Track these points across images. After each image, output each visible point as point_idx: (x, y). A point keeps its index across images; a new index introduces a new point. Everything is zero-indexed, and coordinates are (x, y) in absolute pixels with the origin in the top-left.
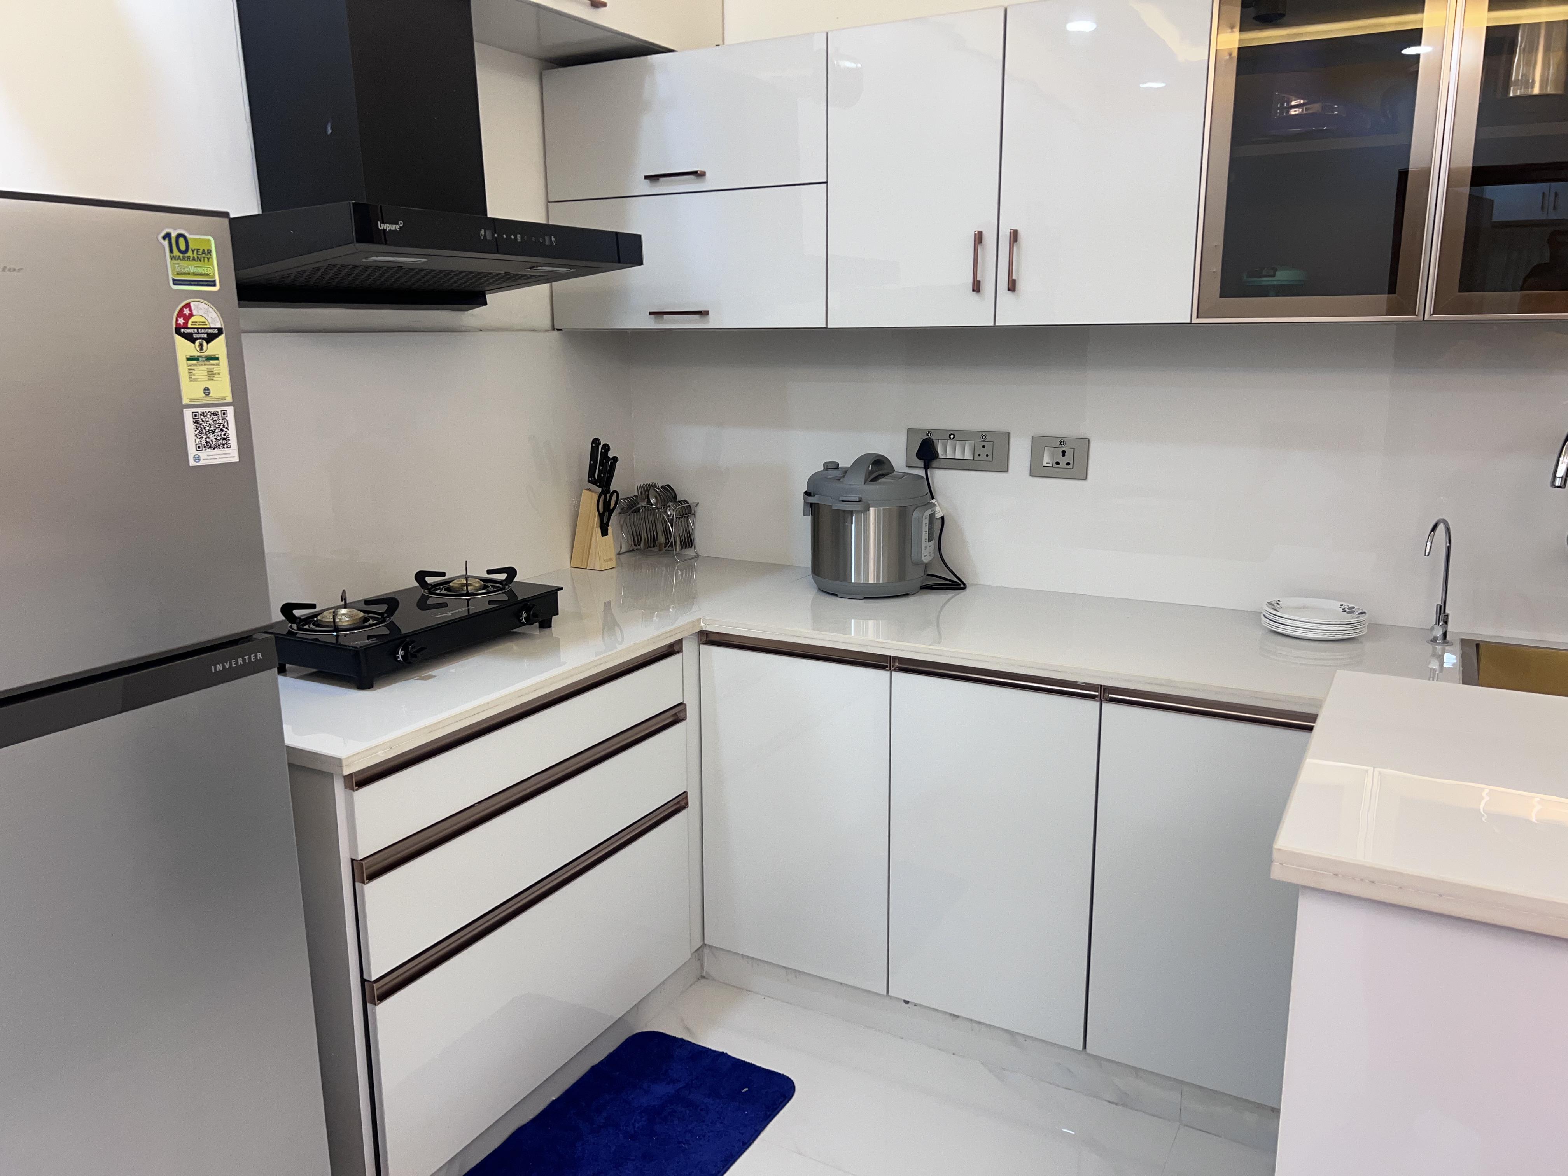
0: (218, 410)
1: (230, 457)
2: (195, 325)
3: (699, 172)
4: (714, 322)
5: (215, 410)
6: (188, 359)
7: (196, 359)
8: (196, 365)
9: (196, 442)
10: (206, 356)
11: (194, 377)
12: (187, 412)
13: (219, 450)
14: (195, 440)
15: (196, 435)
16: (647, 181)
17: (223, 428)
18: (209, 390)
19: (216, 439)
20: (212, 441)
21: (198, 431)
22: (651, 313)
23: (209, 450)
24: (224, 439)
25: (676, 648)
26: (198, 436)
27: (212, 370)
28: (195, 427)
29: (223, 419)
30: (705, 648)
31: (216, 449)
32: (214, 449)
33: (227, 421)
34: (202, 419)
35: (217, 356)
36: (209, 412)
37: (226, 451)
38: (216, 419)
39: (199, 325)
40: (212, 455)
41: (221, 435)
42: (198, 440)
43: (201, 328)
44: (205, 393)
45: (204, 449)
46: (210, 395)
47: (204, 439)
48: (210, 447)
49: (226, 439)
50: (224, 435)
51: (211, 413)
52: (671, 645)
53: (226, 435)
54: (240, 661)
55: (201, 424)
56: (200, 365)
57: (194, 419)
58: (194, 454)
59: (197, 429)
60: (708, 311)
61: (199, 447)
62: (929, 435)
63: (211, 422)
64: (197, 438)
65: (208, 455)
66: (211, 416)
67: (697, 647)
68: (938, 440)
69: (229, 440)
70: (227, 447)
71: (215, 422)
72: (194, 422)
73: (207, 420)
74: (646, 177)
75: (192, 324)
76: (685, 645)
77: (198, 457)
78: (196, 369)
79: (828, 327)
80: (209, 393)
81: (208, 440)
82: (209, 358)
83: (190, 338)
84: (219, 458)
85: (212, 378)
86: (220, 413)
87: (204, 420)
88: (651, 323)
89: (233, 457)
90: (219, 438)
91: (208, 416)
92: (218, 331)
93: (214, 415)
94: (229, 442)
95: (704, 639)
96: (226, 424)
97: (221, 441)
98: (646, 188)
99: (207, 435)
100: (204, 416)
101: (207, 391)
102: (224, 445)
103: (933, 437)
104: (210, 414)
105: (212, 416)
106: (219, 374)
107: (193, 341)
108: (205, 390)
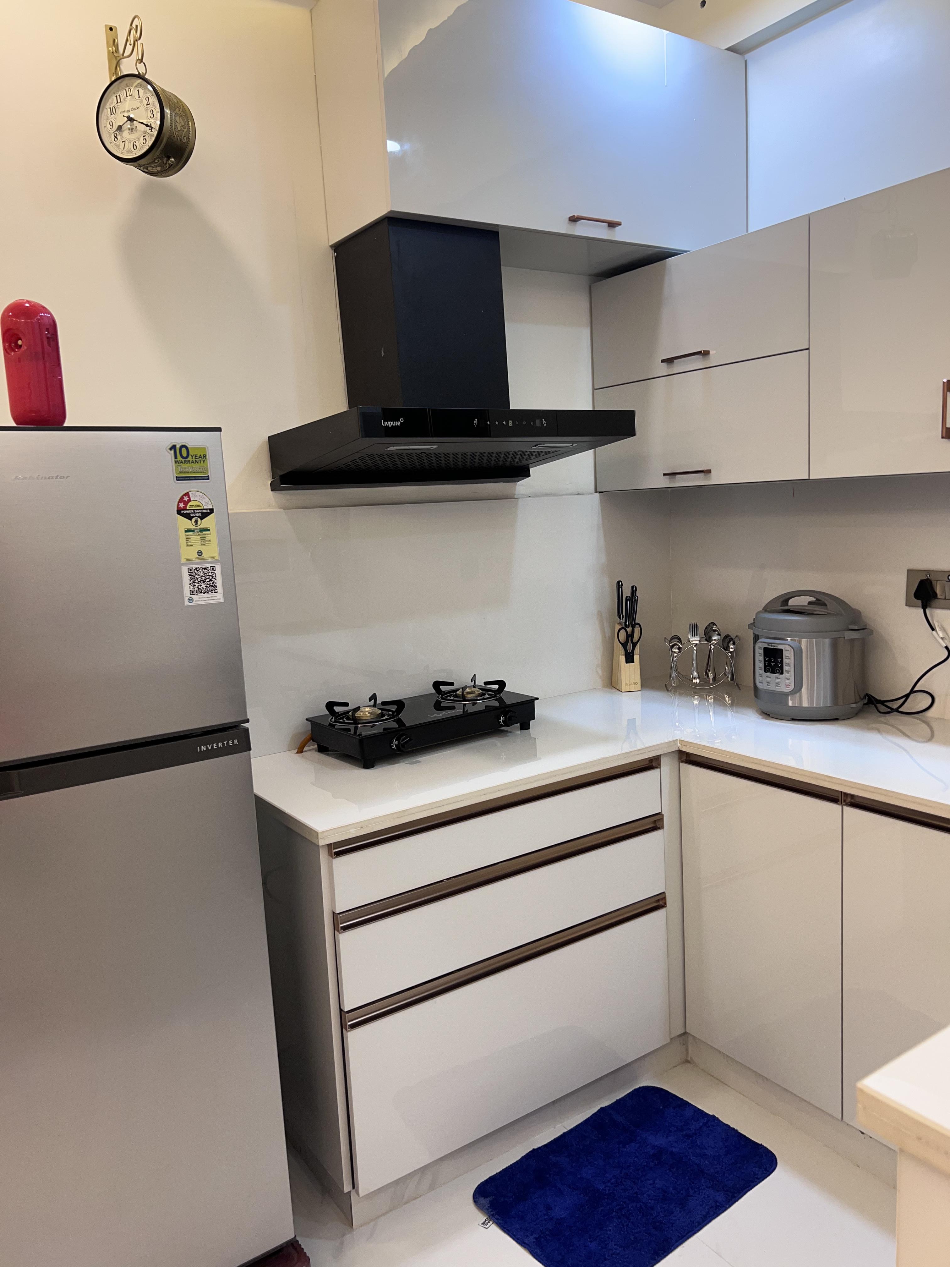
0: (209, 566)
1: (217, 599)
2: (193, 507)
3: (702, 352)
4: (716, 479)
5: (206, 566)
6: (186, 531)
7: (192, 531)
8: (192, 535)
9: (190, 589)
10: (200, 528)
11: (190, 544)
12: (184, 568)
13: (208, 594)
14: (190, 587)
15: (190, 584)
16: (664, 364)
17: (212, 578)
18: (201, 552)
19: (206, 586)
20: (202, 588)
21: (192, 581)
22: (665, 475)
23: (201, 594)
24: (212, 586)
25: (654, 764)
26: (192, 584)
27: (204, 538)
28: (189, 578)
29: (212, 573)
30: (683, 765)
31: (206, 594)
32: (204, 593)
33: (215, 574)
34: (195, 573)
35: (208, 528)
36: (201, 568)
37: (214, 595)
38: (207, 572)
39: (195, 507)
40: (202, 598)
41: (210, 583)
42: (192, 587)
43: (197, 510)
44: (198, 554)
45: (196, 593)
46: (202, 556)
47: (196, 587)
48: (201, 592)
49: (214, 586)
50: (213, 583)
51: (203, 569)
52: (651, 760)
53: (214, 583)
54: (220, 745)
55: (195, 576)
56: (194, 535)
57: (189, 573)
58: (188, 597)
59: (192, 579)
60: (710, 470)
61: (193, 592)
62: (928, 576)
63: (202, 574)
64: (191, 586)
65: (199, 598)
66: (202, 570)
67: (677, 766)
68: (937, 581)
69: (216, 587)
70: (215, 592)
71: (205, 574)
72: (189, 575)
73: (199, 573)
74: (663, 361)
75: (189, 507)
76: (663, 761)
77: (191, 599)
78: (191, 538)
79: (811, 478)
80: (202, 554)
81: (199, 587)
82: (202, 530)
83: (188, 517)
84: (208, 600)
85: (204, 544)
86: (209, 568)
87: (197, 573)
88: (664, 483)
89: (219, 599)
90: (208, 586)
91: (200, 570)
92: (210, 510)
93: (205, 570)
94: (216, 588)
95: (684, 758)
96: (214, 576)
97: (210, 588)
98: (663, 369)
99: (199, 584)
100: (197, 571)
101: (200, 553)
102: (212, 590)
103: (931, 578)
104: (201, 569)
105: (204, 571)
106: (210, 541)
107: (190, 518)
108: (198, 552)
